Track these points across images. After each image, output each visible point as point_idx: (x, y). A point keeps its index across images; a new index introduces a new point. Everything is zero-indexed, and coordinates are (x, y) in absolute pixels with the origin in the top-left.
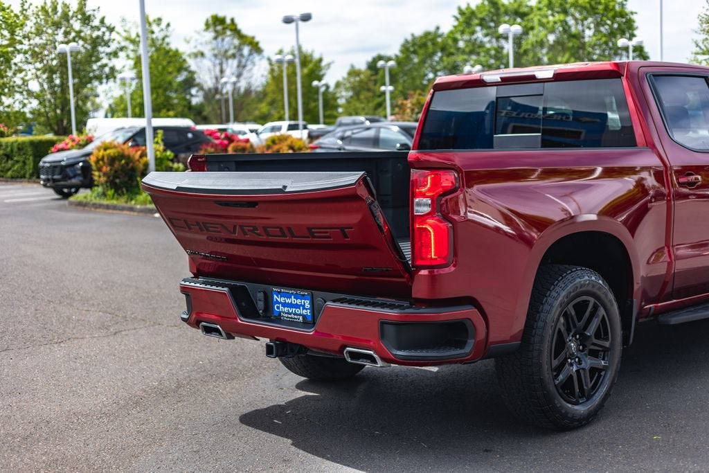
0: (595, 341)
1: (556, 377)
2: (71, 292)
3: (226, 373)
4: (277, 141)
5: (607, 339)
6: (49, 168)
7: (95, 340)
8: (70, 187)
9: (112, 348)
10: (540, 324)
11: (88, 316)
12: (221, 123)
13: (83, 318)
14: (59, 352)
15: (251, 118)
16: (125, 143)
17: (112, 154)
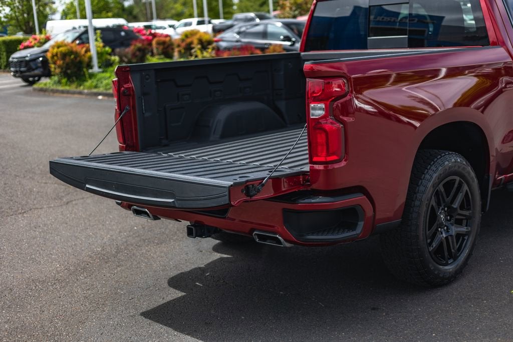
0: (460, 212)
1: (430, 244)
2: (33, 167)
3: (156, 237)
4: (189, 36)
5: (469, 209)
6: (16, 62)
7: (51, 209)
8: (34, 76)
9: (64, 216)
10: (417, 203)
11: (46, 188)
12: (147, 21)
13: (42, 191)
14: (22, 221)
15: (169, 15)
16: (74, 41)
17: (63, 51)
